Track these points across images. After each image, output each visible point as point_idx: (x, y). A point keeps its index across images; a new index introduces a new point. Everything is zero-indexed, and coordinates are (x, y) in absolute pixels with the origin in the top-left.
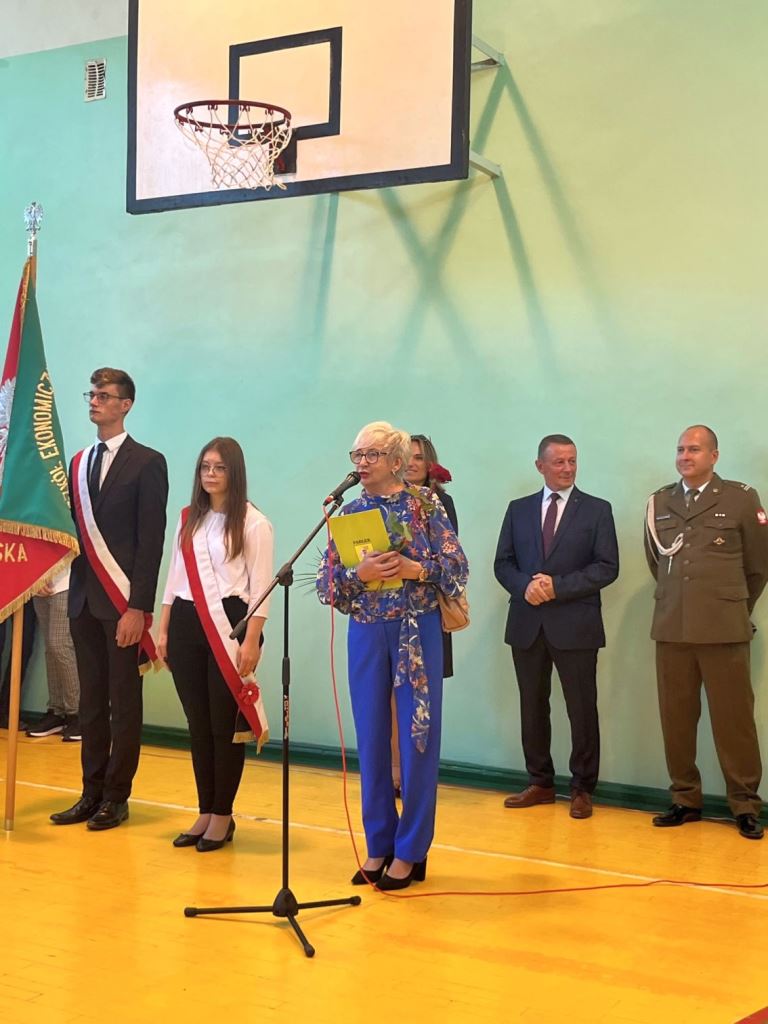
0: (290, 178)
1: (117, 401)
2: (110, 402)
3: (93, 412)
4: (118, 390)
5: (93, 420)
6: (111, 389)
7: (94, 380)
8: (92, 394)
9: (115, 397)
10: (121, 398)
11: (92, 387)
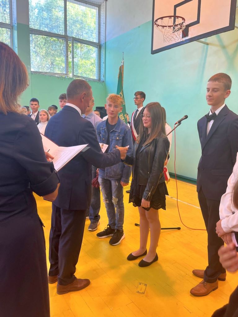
0: (187, 38)
1: (140, 99)
2: (139, 99)
3: (135, 102)
4: (140, 96)
5: (135, 104)
6: (139, 96)
7: (135, 95)
8: (135, 98)
9: (139, 98)
10: (141, 98)
11: (135, 97)
